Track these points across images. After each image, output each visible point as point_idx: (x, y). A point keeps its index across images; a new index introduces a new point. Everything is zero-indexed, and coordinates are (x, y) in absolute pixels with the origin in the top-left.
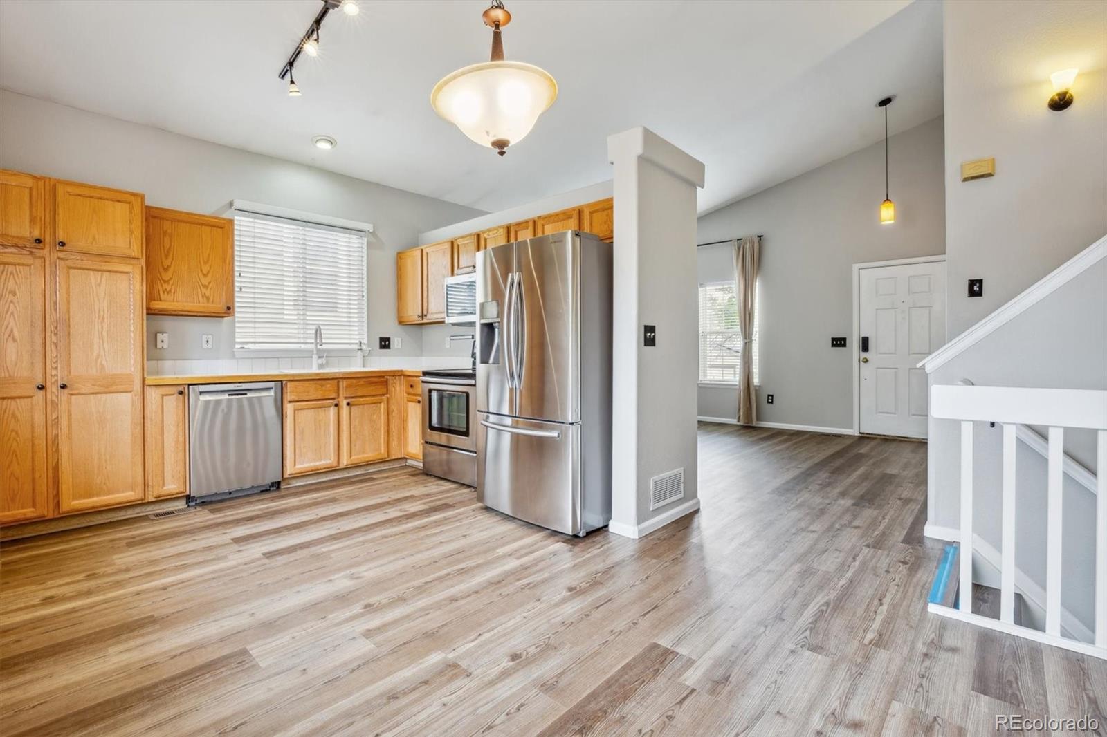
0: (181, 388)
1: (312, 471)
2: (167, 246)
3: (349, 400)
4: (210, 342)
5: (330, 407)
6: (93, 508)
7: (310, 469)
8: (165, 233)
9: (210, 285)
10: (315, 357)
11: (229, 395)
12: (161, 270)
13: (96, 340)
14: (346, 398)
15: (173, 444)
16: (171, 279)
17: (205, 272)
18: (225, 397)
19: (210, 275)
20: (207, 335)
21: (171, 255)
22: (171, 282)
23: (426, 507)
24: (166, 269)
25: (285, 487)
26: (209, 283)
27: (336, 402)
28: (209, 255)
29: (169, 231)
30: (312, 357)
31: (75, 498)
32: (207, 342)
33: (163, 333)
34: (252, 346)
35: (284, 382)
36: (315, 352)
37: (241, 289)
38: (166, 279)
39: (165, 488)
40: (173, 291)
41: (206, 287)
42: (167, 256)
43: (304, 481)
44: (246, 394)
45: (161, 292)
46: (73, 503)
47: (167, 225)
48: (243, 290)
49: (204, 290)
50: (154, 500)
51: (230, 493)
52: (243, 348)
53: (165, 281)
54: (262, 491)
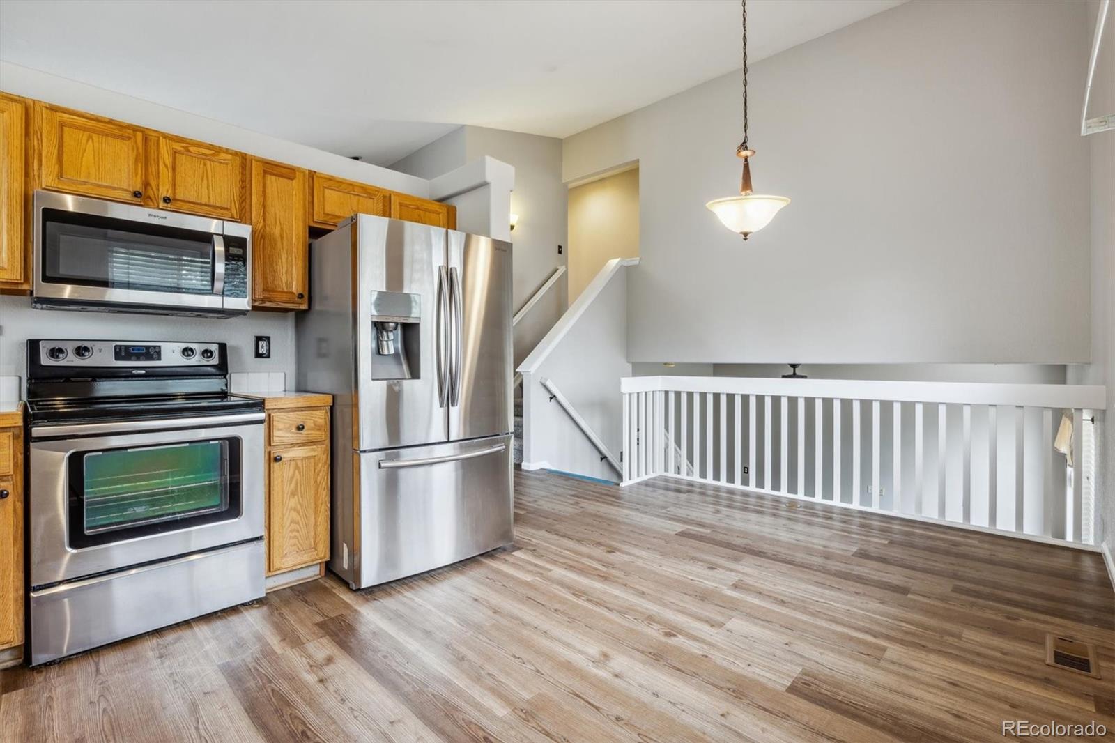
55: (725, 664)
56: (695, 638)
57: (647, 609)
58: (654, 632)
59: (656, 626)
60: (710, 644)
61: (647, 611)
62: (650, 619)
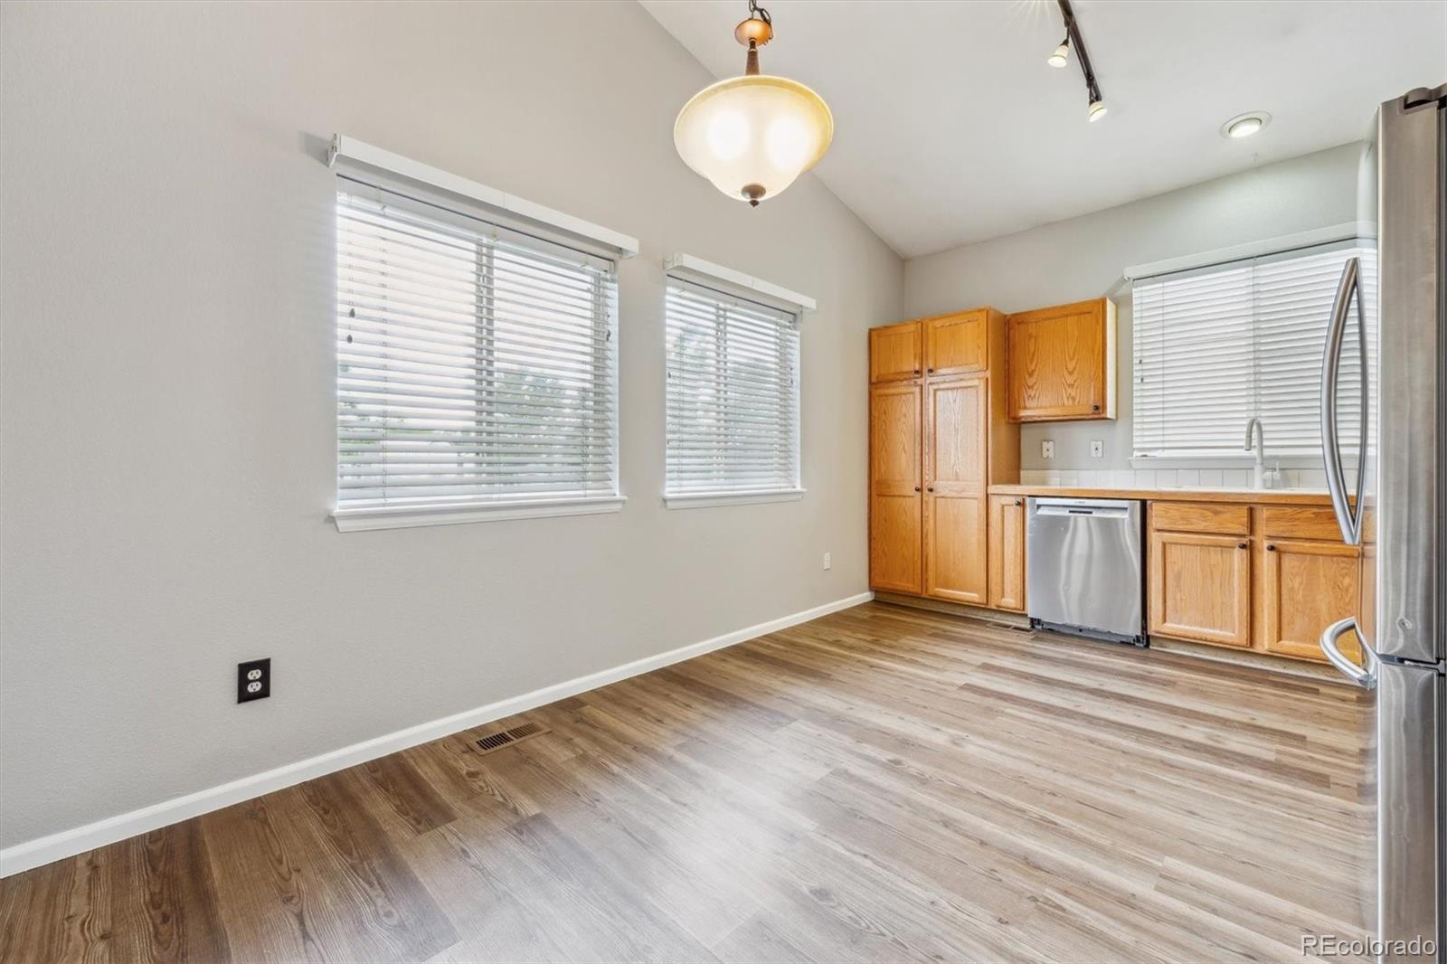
0: (1020, 499)
1: (1195, 638)
2: (1032, 350)
3: (1272, 543)
4: (1100, 450)
5: (1233, 548)
6: (948, 598)
7: (1191, 635)
8: (1030, 336)
9: (1077, 384)
10: (1258, 468)
11: (1070, 512)
12: (1027, 376)
13: (953, 451)
14: (1270, 537)
15: (1013, 556)
16: (1035, 383)
17: (1070, 370)
18: (1065, 513)
19: (1076, 372)
20: (1097, 441)
21: (1035, 361)
22: (1035, 387)
23: (1271, 757)
24: (1031, 375)
25: (1155, 648)
26: (1075, 381)
27: (1245, 541)
28: (1075, 348)
29: (1034, 334)
30: (1253, 469)
31: (936, 586)
32: (1097, 449)
33: (1048, 441)
34: (1159, 454)
35: (1149, 502)
36: (1258, 461)
37: (1142, 380)
38: (1030, 385)
39: (1003, 600)
40: (1037, 396)
41: (1071, 386)
42: (1032, 361)
43: (1189, 651)
44: (1091, 513)
45: (1026, 399)
46: (937, 589)
47: (1032, 329)
48: (1145, 381)
49: (1069, 391)
50: (995, 608)
51: (1080, 631)
52: (1145, 456)
53: (1029, 387)
54: (1122, 643)
55: (841, 736)
56: (868, 758)
57: (930, 794)
58: (914, 765)
59: (913, 771)
60: (852, 753)
61: (929, 791)
62: (923, 781)
